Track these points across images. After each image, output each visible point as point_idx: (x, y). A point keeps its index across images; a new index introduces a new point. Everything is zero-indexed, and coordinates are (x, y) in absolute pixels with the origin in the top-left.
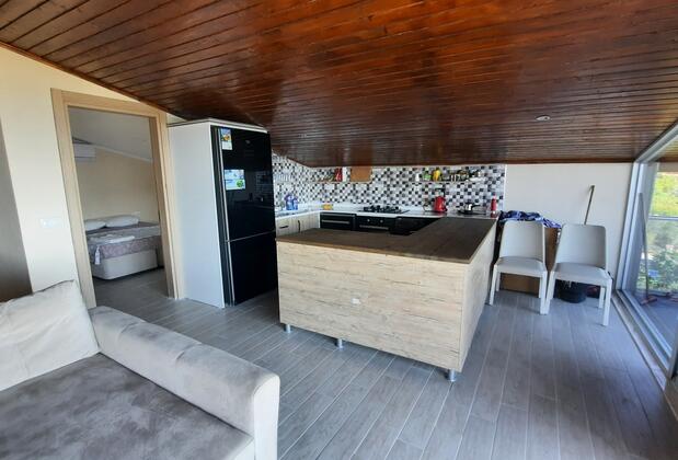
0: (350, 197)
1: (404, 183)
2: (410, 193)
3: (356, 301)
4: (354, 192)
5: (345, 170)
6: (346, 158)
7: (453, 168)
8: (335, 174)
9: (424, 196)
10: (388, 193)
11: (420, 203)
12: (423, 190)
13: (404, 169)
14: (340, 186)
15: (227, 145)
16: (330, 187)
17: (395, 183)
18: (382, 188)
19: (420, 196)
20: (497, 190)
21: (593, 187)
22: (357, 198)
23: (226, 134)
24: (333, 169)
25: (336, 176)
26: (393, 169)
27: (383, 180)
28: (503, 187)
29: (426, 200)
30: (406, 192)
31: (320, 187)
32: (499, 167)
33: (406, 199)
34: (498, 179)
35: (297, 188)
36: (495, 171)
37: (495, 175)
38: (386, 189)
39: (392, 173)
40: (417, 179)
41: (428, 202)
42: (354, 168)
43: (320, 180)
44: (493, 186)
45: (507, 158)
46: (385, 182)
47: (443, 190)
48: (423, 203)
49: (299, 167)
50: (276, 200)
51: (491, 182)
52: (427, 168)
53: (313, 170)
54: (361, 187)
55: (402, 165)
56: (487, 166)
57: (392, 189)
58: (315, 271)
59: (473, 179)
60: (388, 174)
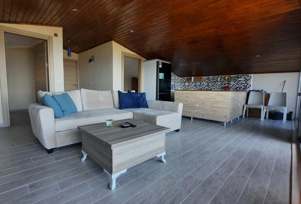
1: (214, 82)
2: (216, 85)
3: (197, 105)
4: (195, 86)
5: (193, 78)
6: (193, 73)
7: (232, 76)
9: (221, 86)
12: (221, 84)
13: (214, 77)
14: (191, 83)
15: (160, 66)
16: (187, 84)
17: (211, 82)
18: (206, 83)
20: (249, 83)
21: (285, 81)
22: (197, 87)
23: (161, 63)
24: (188, 78)
25: (189, 80)
26: (210, 77)
27: (206, 81)
28: (251, 82)
31: (183, 84)
32: (250, 75)
34: (249, 79)
35: (175, 84)
36: (248, 77)
37: (248, 78)
40: (219, 80)
42: (196, 77)
43: (183, 82)
44: (248, 82)
47: (228, 83)
49: (177, 77)
51: (246, 80)
52: (223, 76)
53: (181, 78)
54: (198, 84)
55: (214, 75)
56: (245, 75)
57: (209, 84)
58: (185, 98)
59: (240, 79)
60: (208, 79)
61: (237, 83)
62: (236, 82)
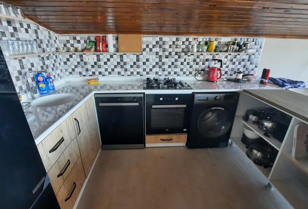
0: (118, 69)
1: (176, 53)
2: (182, 64)
4: (121, 64)
8: (96, 43)
9: (195, 66)
10: (160, 64)
11: (190, 73)
12: (194, 61)
13: (177, 39)
14: (104, 57)
16: (90, 58)
17: (167, 53)
18: (153, 59)
19: (191, 67)
20: (255, 60)
22: (126, 70)
24: (93, 37)
25: (98, 46)
26: (166, 38)
27: (154, 50)
29: (196, 70)
30: (179, 63)
31: (76, 59)
33: (178, 70)
35: (47, 62)
36: (256, 43)
38: (157, 60)
39: (164, 43)
41: (198, 72)
42: (120, 36)
43: (76, 50)
45: (265, 32)
46: (157, 53)
48: (194, 73)
49: (44, 33)
50: (17, 84)
53: (66, 37)
54: (130, 58)
55: (175, 34)
57: (164, 60)
60: (160, 44)
61: (231, 60)
62: (229, 57)
